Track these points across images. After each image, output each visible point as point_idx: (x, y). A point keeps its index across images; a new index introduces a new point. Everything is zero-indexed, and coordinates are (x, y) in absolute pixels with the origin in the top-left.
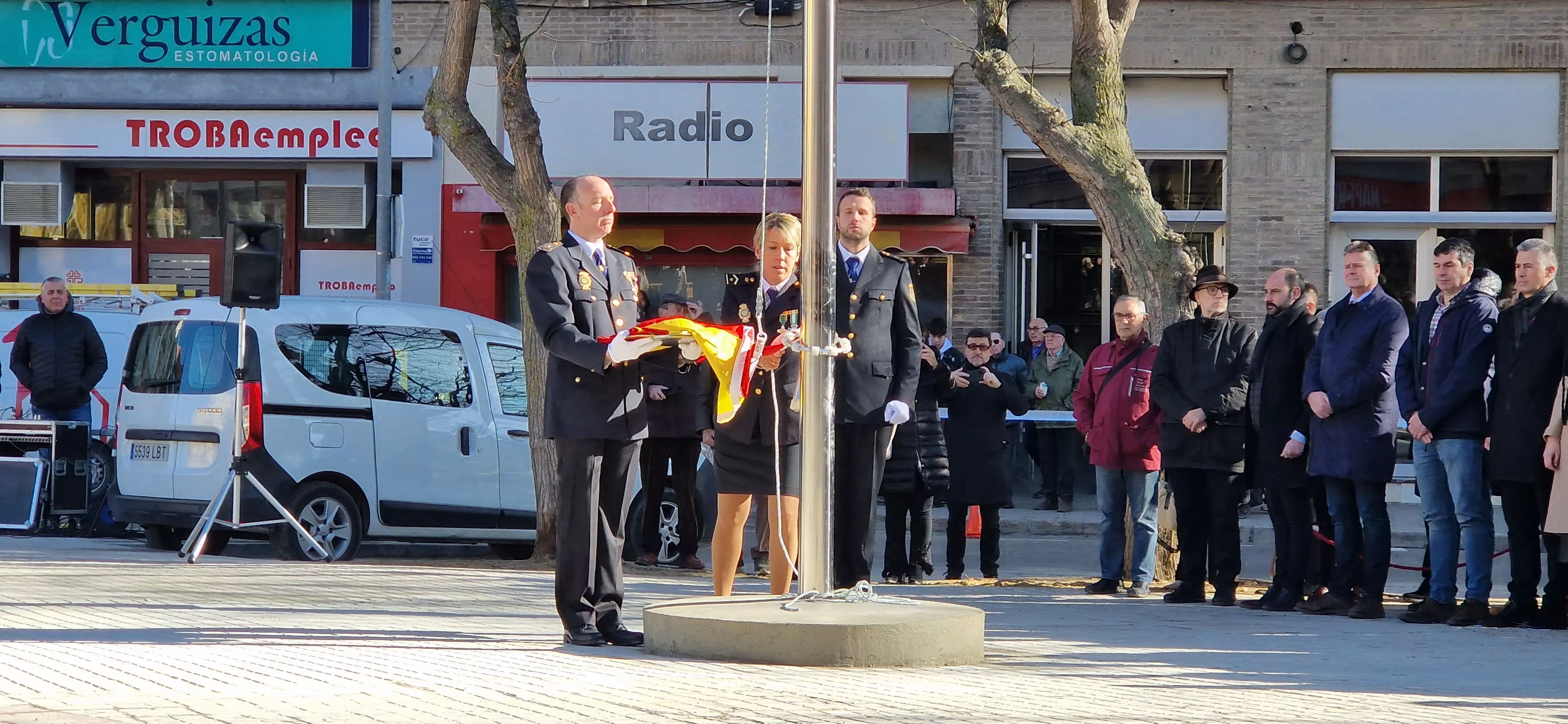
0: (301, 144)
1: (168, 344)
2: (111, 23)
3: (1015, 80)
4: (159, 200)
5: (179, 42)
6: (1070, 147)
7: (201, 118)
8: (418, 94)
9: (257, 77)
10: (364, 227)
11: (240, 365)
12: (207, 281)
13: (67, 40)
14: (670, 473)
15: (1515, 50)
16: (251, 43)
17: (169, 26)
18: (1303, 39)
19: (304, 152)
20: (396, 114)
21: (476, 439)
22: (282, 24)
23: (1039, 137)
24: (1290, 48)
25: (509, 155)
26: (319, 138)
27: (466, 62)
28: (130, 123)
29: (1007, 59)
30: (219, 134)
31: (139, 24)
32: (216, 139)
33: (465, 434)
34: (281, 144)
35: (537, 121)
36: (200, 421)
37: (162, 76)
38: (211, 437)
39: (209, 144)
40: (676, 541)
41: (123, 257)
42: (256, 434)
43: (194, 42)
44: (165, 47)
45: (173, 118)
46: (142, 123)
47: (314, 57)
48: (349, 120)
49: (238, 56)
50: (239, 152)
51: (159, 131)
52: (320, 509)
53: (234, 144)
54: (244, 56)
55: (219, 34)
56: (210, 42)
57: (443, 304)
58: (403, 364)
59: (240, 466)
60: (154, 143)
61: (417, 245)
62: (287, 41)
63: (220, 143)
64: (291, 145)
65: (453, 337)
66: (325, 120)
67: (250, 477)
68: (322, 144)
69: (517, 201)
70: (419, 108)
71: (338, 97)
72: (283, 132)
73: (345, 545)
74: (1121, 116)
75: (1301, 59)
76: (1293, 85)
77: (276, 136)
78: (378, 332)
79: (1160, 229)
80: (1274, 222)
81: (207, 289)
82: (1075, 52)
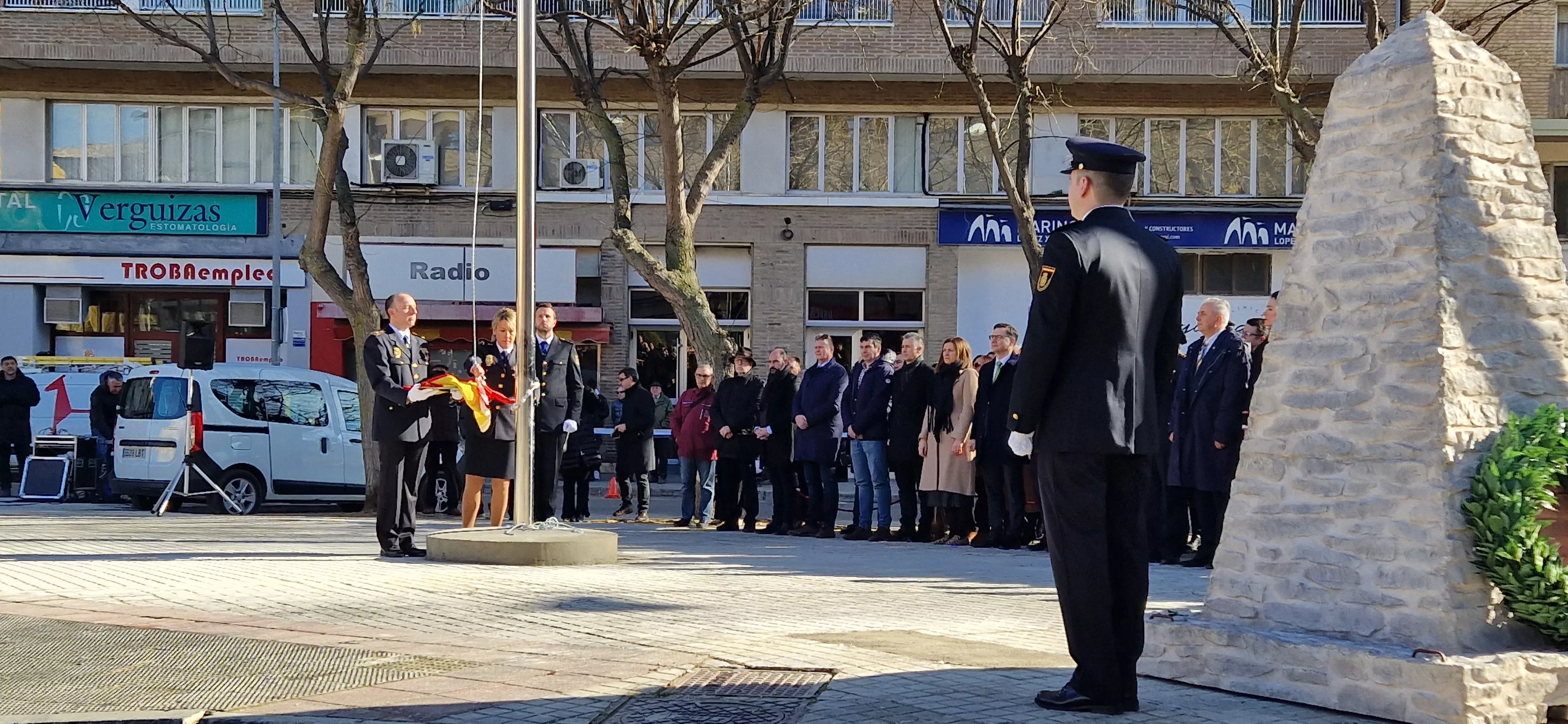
0: (226, 278)
1: (146, 390)
2: (112, 207)
3: (635, 246)
4: (141, 310)
5: (153, 219)
6: (665, 283)
7: (166, 262)
8: (296, 250)
9: (200, 239)
10: (264, 325)
11: (189, 402)
12: (170, 356)
13: (86, 216)
14: (441, 462)
15: (903, 235)
16: (196, 219)
17: (148, 210)
18: (791, 227)
19: (229, 282)
20: (282, 261)
21: (330, 444)
22: (215, 209)
23: (648, 277)
24: (784, 231)
25: (349, 285)
26: (237, 274)
27: (324, 232)
28: (123, 265)
29: (630, 234)
30: (177, 271)
31: (129, 208)
32: (175, 274)
33: (324, 440)
34: (214, 277)
35: (366, 265)
36: (165, 435)
37: (142, 238)
38: (172, 444)
39: (172, 277)
40: (446, 500)
41: (120, 342)
42: (199, 441)
43: (162, 218)
44: (145, 221)
45: (149, 262)
46: (131, 265)
47: (234, 228)
48: (255, 265)
49: (188, 227)
50: (190, 282)
51: (141, 270)
52: (237, 485)
53: (186, 277)
54: (192, 227)
55: (177, 214)
56: (172, 219)
57: (311, 369)
58: (287, 403)
59: (188, 460)
60: (138, 277)
61: (296, 336)
62: (218, 218)
63: (178, 276)
64: (220, 277)
65: (317, 387)
66: (241, 264)
67: (195, 467)
68: (239, 278)
69: (355, 310)
70: (296, 258)
71: (249, 252)
72: (215, 271)
73: (252, 505)
74: (693, 267)
75: (790, 238)
76: (786, 252)
77: (211, 273)
78: (273, 384)
79: (714, 328)
80: (776, 326)
81: (169, 361)
82: (668, 231)
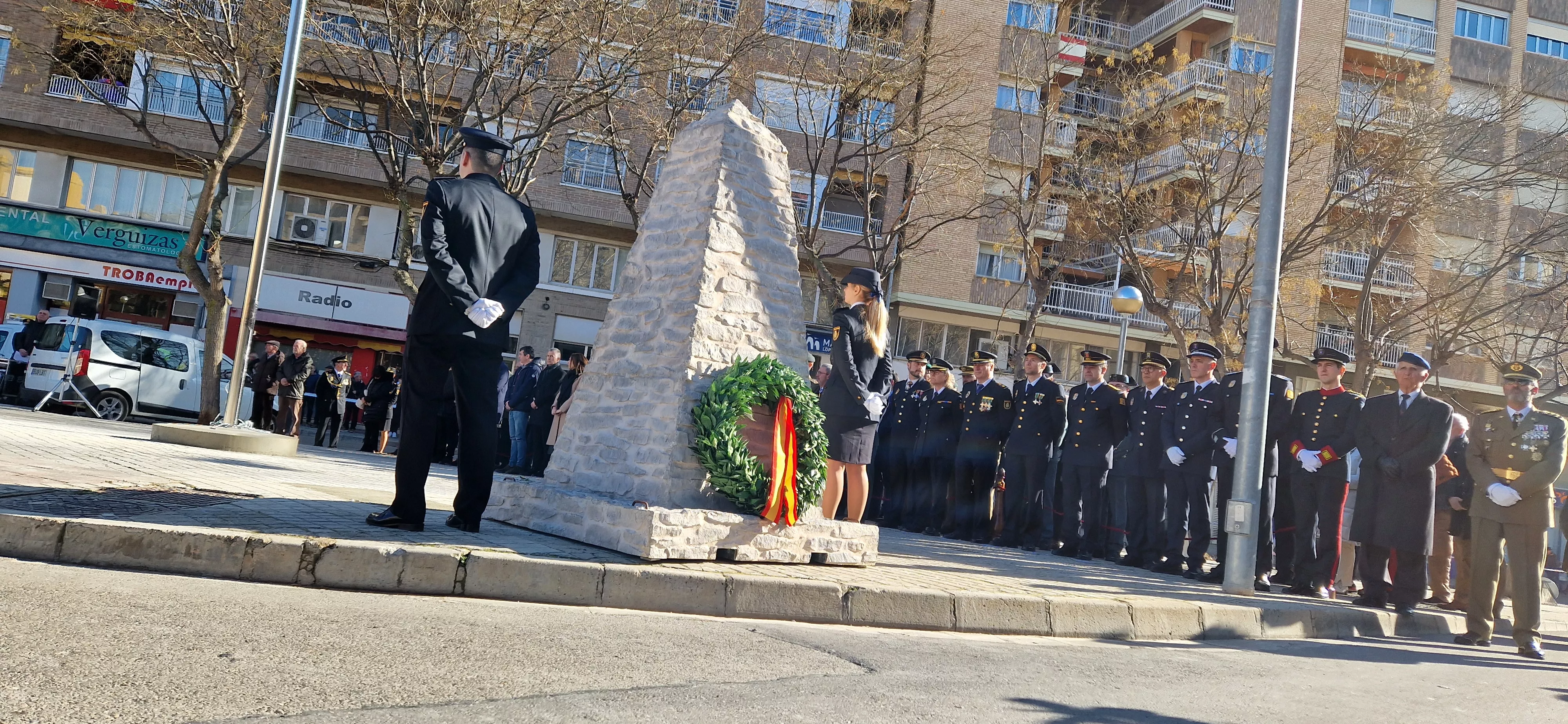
0: (175, 285)
2: (103, 230)
5: (130, 241)
7: (135, 270)
9: (159, 258)
10: (195, 318)
13: (83, 233)
16: (161, 245)
17: (127, 235)
18: (549, 303)
19: (176, 288)
22: (174, 241)
24: (544, 305)
28: (106, 268)
30: (141, 276)
31: (115, 231)
32: (140, 278)
34: (167, 284)
37: (121, 252)
39: (137, 279)
43: (137, 242)
44: (124, 242)
45: (123, 268)
46: (110, 268)
49: (154, 249)
50: (148, 283)
51: (117, 272)
53: (147, 281)
54: (157, 250)
55: (147, 240)
60: (114, 276)
62: (175, 247)
63: (141, 280)
64: (171, 284)
68: (183, 286)
72: (168, 279)
76: (544, 316)
77: (165, 280)
